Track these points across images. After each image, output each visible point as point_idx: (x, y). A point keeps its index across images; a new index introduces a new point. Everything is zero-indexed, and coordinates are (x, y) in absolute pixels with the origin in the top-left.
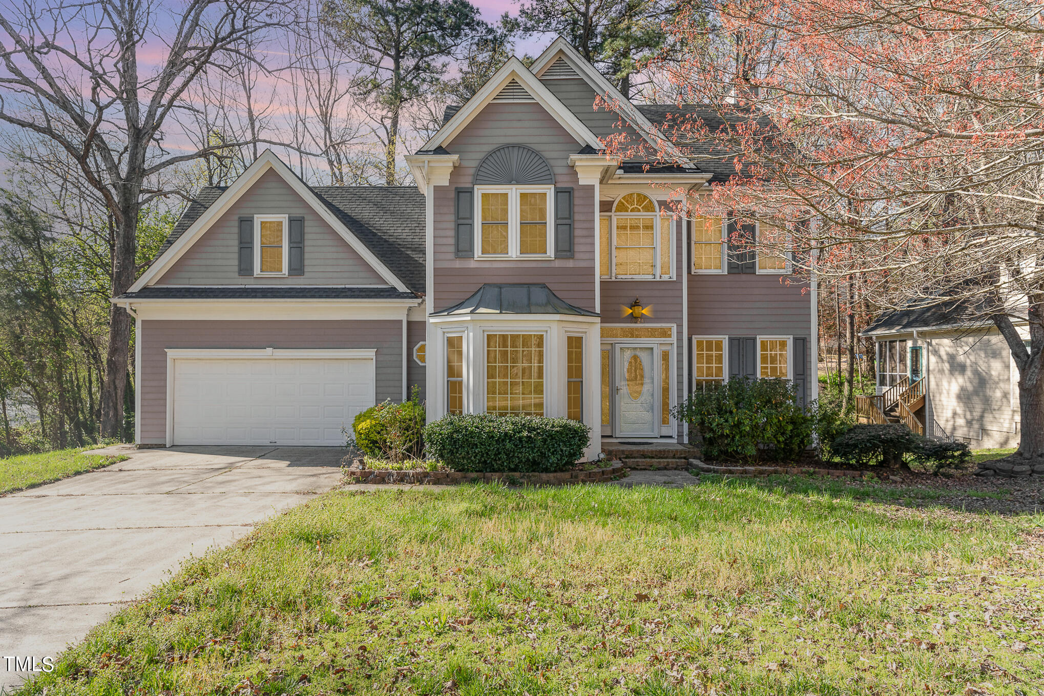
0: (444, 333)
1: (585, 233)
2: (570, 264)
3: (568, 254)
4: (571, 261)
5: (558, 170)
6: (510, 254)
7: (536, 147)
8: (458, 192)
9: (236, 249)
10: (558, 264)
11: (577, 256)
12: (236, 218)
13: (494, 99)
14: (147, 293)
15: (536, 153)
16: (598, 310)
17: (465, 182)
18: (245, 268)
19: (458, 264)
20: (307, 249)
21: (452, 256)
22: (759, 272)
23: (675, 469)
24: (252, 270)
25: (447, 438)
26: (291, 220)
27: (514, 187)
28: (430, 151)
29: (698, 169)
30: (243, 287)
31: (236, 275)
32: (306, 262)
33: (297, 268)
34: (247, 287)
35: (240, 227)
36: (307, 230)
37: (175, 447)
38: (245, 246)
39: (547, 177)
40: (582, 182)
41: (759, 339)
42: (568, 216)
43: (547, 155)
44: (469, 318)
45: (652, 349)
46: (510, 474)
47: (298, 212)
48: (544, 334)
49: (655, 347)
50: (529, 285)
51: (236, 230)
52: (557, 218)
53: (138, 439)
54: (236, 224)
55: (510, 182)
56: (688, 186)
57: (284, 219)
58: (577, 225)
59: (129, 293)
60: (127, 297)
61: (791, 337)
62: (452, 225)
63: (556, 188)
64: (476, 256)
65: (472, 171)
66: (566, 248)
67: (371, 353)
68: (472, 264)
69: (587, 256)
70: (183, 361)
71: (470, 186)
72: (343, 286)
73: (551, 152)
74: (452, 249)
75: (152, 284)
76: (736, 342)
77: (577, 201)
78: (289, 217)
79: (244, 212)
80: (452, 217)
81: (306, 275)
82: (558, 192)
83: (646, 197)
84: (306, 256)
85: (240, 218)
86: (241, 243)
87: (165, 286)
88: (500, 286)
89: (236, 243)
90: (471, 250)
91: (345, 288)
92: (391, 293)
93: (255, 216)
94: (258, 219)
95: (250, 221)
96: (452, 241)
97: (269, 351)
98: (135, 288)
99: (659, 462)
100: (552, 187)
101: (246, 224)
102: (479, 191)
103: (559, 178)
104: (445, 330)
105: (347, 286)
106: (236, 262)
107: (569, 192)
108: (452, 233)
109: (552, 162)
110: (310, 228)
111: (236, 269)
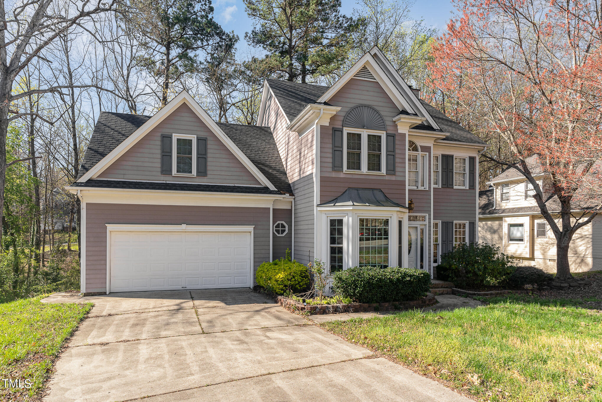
0: (327, 217)
1: (400, 160)
2: (393, 178)
3: (393, 172)
4: (394, 176)
5: (388, 123)
6: (362, 170)
7: (378, 108)
8: (335, 130)
9: (159, 156)
10: (388, 178)
11: (397, 174)
12: (160, 134)
13: (355, 76)
14: (91, 183)
15: (377, 112)
16: (407, 206)
17: (338, 125)
18: (166, 170)
19: (334, 175)
20: (209, 159)
21: (330, 170)
22: (455, 187)
23: (447, 294)
24: (171, 171)
25: (366, 283)
26: (198, 139)
27: (365, 130)
28: (321, 103)
29: (441, 130)
30: (165, 182)
31: (159, 174)
32: (209, 168)
33: (202, 172)
34: (167, 182)
35: (162, 141)
36: (209, 146)
37: (113, 294)
38: (166, 154)
39: (383, 127)
40: (400, 131)
41: (455, 222)
42: (393, 150)
43: (382, 113)
44: (351, 208)
45: (417, 228)
46: (394, 303)
47: (203, 134)
48: (389, 218)
49: (418, 226)
50: (373, 189)
51: (159, 143)
52: (387, 151)
53: (83, 289)
54: (159, 138)
55: (363, 127)
56: (435, 138)
57: (194, 138)
58: (397, 156)
59: (78, 183)
60: (77, 186)
61: (468, 222)
62: (330, 151)
63: (387, 133)
64: (344, 171)
65: (342, 118)
66: (391, 170)
67: (251, 228)
68: (342, 175)
69: (402, 174)
70: (117, 233)
71: (341, 127)
72: (233, 185)
73: (385, 112)
74: (331, 165)
75: (95, 177)
76: (445, 224)
77: (397, 142)
78: (197, 137)
79: (166, 131)
80: (330, 146)
81: (209, 176)
82: (388, 135)
83: (413, 143)
84: (209, 164)
85: (162, 135)
86: (163, 152)
87: (106, 179)
88: (357, 189)
89: (159, 151)
90: (342, 167)
91: (235, 186)
92: (265, 190)
93: (173, 134)
94: (175, 137)
95: (170, 137)
96: (330, 160)
97: (184, 226)
98: (84, 179)
99: (440, 291)
100: (385, 132)
101: (166, 139)
102: (346, 130)
103: (389, 128)
104: (328, 215)
105: (236, 185)
106: (159, 165)
107: (393, 136)
108: (330, 155)
109: (385, 118)
110: (211, 145)
111: (159, 170)
